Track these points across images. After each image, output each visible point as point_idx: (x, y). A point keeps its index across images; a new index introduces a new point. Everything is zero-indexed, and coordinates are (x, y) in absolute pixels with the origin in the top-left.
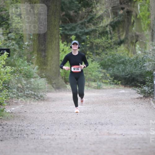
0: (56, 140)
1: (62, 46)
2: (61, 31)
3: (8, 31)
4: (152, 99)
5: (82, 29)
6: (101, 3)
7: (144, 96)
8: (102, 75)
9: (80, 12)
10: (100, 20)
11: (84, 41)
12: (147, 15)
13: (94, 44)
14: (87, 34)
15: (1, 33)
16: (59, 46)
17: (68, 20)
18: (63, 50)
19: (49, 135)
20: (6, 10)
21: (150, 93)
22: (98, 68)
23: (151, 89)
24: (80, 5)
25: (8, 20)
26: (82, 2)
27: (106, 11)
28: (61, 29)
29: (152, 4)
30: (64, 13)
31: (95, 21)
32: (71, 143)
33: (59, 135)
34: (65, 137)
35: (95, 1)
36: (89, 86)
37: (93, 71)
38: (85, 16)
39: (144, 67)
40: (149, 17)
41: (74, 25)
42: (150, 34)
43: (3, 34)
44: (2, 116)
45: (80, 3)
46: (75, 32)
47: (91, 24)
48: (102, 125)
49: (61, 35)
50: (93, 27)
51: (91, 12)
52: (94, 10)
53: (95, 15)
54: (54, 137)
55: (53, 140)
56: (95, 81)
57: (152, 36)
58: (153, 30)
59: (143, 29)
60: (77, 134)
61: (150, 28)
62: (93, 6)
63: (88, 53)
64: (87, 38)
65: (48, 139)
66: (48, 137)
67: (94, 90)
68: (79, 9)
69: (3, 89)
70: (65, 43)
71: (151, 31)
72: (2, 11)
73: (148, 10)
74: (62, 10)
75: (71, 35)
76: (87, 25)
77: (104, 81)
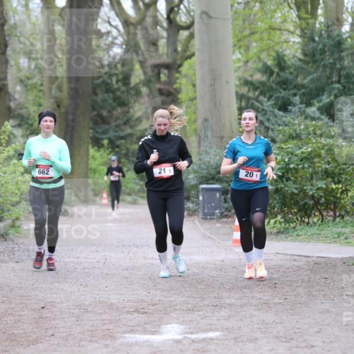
0: (81, 263)
1: (92, 151)
2: (91, 135)
3: (28, 133)
4: (196, 217)
5: (116, 132)
6: (139, 103)
7: (188, 214)
8: (138, 187)
9: (115, 112)
10: (138, 123)
11: (118, 147)
12: (193, 119)
13: (130, 150)
14: (122, 138)
15: (20, 134)
16: (88, 151)
17: (100, 121)
18: (93, 157)
19: (73, 257)
20: (26, 108)
21: (195, 211)
22: (134, 179)
23: (196, 205)
24: (114, 104)
25: (28, 119)
26: (117, 101)
27: (145, 113)
28: (91, 131)
29: (199, 106)
30: (95, 113)
31: (132, 124)
32: (99, 268)
33: (85, 258)
34: (92, 260)
35: (132, 100)
36: (123, 200)
37: (128, 183)
38: (121, 117)
39: (188, 179)
40: (195, 121)
41: (106, 127)
42: (197, 141)
43: (22, 136)
44: (18, 233)
45: (114, 101)
46: (107, 136)
47: (128, 127)
48: (137, 247)
49: (91, 138)
50: (129, 131)
51: (128, 112)
52: (131, 110)
53: (133, 116)
54: (79, 259)
55: (78, 263)
56: (130, 195)
57: (199, 143)
58: (200, 137)
59: (189, 135)
60: (107, 257)
61: (196, 134)
62: (130, 105)
63: (123, 160)
64: (122, 144)
65: (72, 262)
66: (73, 259)
67: (128, 205)
68: (113, 109)
69: (20, 202)
70: (96, 148)
71: (198, 137)
72: (21, 109)
73: (195, 113)
74: (94, 109)
75: (103, 139)
76: (122, 127)
77: (141, 194)
